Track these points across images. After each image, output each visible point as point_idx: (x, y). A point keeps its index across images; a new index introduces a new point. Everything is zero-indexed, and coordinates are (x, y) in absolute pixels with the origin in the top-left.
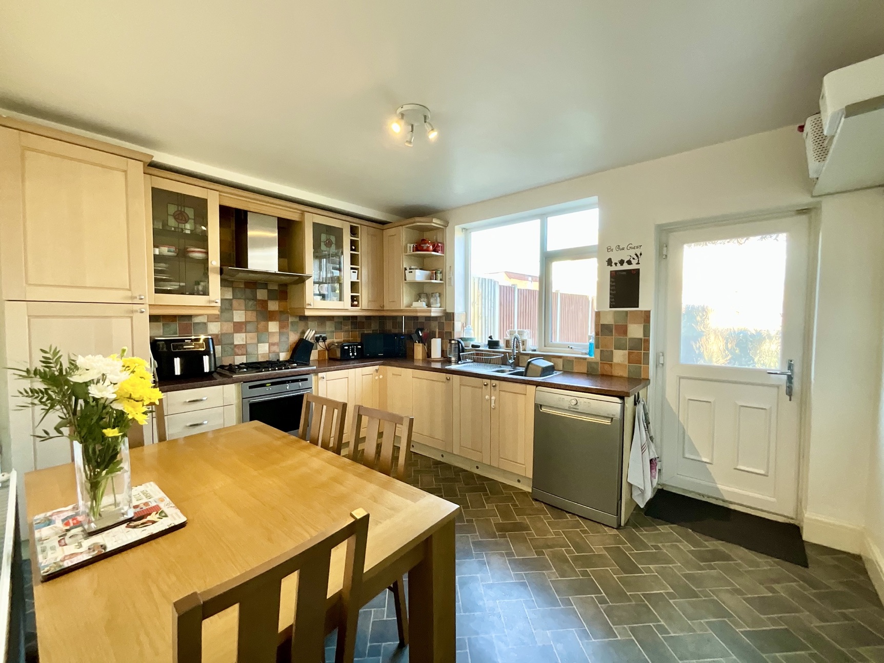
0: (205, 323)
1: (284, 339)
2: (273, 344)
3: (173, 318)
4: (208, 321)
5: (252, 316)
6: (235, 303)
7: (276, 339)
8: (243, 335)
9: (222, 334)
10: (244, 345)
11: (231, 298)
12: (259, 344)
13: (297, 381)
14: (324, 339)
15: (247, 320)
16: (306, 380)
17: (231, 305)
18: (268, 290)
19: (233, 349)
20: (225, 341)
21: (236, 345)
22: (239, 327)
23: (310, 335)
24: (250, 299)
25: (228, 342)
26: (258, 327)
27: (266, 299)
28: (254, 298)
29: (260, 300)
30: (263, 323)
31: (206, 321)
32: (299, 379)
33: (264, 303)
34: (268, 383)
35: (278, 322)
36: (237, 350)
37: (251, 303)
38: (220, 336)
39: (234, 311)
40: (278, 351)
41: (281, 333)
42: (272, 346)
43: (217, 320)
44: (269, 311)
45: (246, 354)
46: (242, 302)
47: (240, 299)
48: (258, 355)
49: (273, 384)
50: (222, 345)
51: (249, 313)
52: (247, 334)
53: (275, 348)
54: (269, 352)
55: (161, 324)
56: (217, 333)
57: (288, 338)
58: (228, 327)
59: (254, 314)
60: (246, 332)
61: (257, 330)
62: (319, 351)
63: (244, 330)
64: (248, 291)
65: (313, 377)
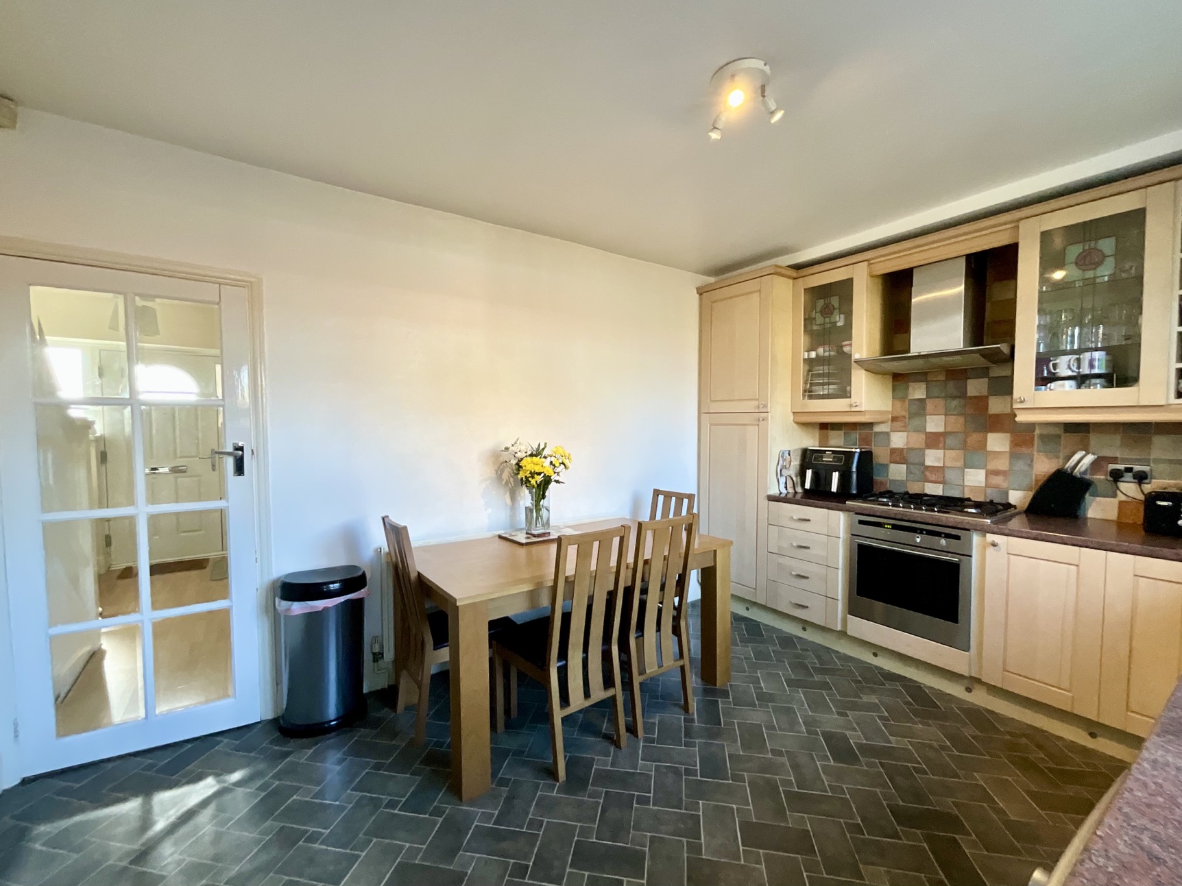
0: (887, 434)
1: (1020, 465)
2: (997, 473)
3: (854, 426)
4: (891, 431)
5: (957, 423)
6: (930, 405)
7: (1002, 464)
8: (940, 453)
9: (908, 449)
10: (941, 467)
11: (925, 397)
12: (966, 470)
13: (939, 534)
14: (1141, 478)
15: (947, 430)
16: (957, 538)
17: (924, 409)
18: (991, 379)
19: (923, 472)
20: (913, 458)
21: (928, 467)
22: (934, 440)
23: (1082, 462)
24: (954, 397)
25: (916, 461)
26: (966, 441)
27: (986, 394)
28: (963, 395)
29: (971, 398)
30: (974, 438)
31: (888, 430)
32: (942, 533)
33: (981, 403)
34: (889, 524)
35: (1008, 435)
36: (928, 474)
37: (955, 403)
38: (905, 452)
39: (928, 417)
40: (1005, 485)
41: (1013, 455)
42: (993, 477)
43: (903, 429)
44: (991, 416)
45: (944, 482)
46: (941, 402)
47: (938, 397)
48: (964, 486)
49: (895, 527)
50: (907, 464)
51: (952, 419)
52: (947, 451)
53: (998, 480)
54: (987, 486)
55: (842, 433)
56: (902, 447)
57: (1031, 465)
58: (918, 440)
59: (961, 420)
60: (945, 449)
61: (964, 446)
62: (1121, 503)
63: (941, 445)
64: (951, 384)
65: (976, 538)
